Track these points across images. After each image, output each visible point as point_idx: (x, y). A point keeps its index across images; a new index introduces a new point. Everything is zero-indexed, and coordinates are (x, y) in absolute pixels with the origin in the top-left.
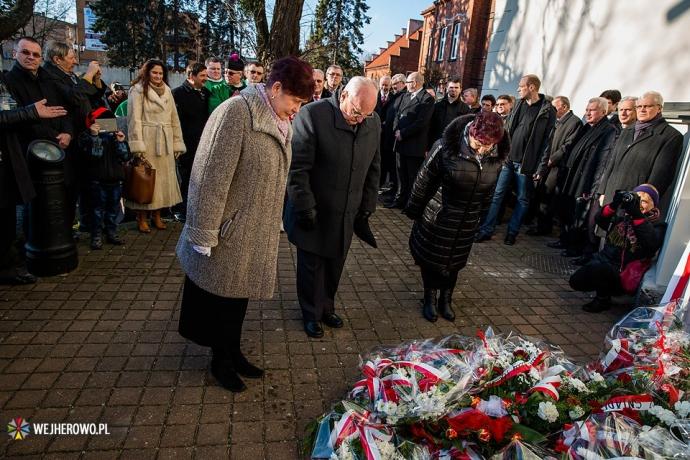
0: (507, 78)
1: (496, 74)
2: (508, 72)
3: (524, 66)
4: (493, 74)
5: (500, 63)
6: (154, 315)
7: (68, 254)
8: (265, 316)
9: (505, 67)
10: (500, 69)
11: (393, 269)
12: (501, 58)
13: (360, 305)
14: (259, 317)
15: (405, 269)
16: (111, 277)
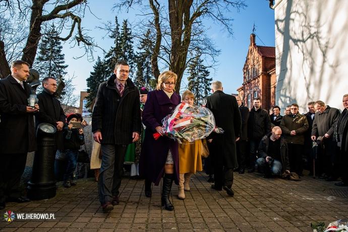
0: (288, 102)
1: (282, 101)
2: (288, 99)
5: (282, 95)
6: (93, 220)
7: (50, 188)
8: (164, 221)
10: (283, 99)
11: (243, 197)
14: (160, 222)
15: (250, 197)
16: (73, 201)
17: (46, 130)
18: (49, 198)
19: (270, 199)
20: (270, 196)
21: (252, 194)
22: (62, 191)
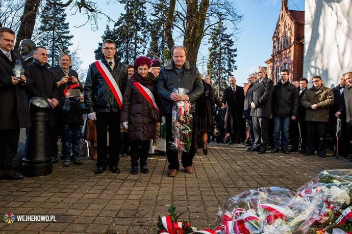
1: (311, 73)
2: (318, 70)
3: (328, 64)
4: (309, 74)
5: (312, 67)
6: (87, 196)
8: (159, 198)
9: (316, 68)
10: (313, 70)
11: (251, 177)
12: (313, 64)
13: (227, 194)
14: (155, 199)
15: (260, 177)
16: (69, 178)
17: (38, 104)
18: (45, 175)
19: (281, 179)
20: (282, 176)
21: (262, 174)
22: (60, 169)
